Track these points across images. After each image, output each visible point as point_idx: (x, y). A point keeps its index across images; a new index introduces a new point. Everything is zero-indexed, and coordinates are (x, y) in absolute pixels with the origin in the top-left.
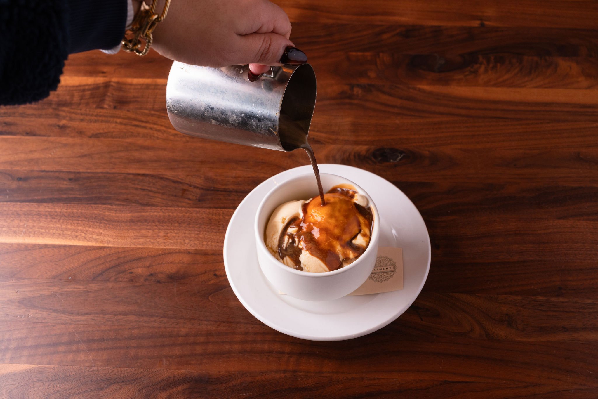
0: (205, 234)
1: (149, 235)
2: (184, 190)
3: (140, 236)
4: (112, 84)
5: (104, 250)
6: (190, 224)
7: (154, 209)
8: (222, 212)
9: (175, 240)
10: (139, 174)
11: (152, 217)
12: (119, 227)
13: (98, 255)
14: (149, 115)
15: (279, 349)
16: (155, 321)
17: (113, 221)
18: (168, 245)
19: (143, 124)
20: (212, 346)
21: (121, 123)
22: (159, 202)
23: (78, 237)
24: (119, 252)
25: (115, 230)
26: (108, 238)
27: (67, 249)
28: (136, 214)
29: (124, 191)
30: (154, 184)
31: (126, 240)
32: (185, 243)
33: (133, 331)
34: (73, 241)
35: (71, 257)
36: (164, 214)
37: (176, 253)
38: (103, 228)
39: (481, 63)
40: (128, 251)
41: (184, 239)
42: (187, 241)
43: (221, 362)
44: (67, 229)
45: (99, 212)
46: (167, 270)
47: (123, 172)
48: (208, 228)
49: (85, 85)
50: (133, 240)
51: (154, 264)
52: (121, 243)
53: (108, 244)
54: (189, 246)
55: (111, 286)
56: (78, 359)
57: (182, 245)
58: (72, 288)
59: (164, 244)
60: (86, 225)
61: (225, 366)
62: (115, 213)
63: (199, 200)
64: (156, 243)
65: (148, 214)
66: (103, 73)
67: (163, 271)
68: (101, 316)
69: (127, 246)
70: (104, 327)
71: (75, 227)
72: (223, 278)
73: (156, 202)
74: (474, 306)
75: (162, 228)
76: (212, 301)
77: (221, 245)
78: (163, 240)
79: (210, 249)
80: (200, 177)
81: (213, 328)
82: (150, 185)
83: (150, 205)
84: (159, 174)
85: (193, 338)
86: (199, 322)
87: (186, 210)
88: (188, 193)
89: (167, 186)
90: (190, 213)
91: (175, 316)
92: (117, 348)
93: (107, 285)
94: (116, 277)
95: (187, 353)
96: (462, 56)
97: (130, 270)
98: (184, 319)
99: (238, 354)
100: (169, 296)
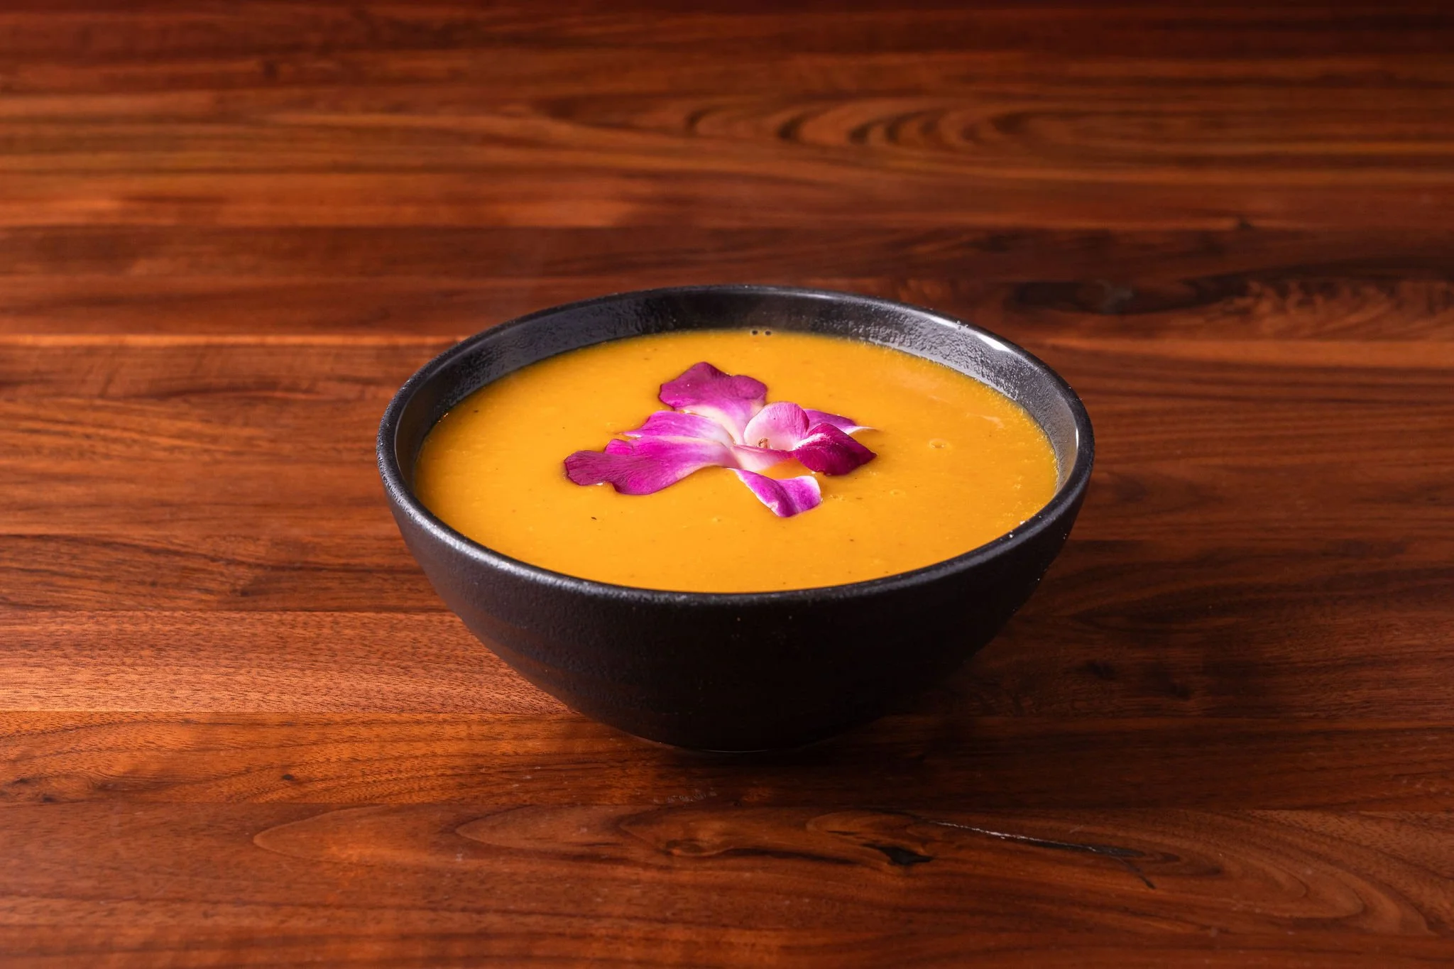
0: (259, 673)
1: (32, 680)
2: (190, 571)
6: (200, 650)
7: (64, 617)
8: (330, 619)
9: (136, 690)
11: (51, 634)
14: (83, 408)
16: (14, 907)
18: (106, 702)
19: (60, 428)
22: (86, 599)
30: (74, 558)
32: (176, 698)
36: (102, 628)
37: (135, 722)
41: (173, 686)
42: (182, 692)
46: (89, 768)
48: (272, 659)
51: (38, 753)
54: (189, 703)
57: (163, 701)
59: (89, 702)
63: (245, 593)
64: (56, 699)
65: (36, 628)
67: (75, 771)
72: (321, 786)
73: (77, 599)
74: (1358, 844)
75: (89, 660)
76: (266, 847)
77: (320, 700)
78: (87, 691)
79: (273, 710)
80: (256, 539)
81: (265, 923)
82: (60, 561)
83: (51, 606)
84: (97, 535)
85: (170, 954)
86: (205, 907)
87: (188, 616)
88: (201, 575)
89: (124, 562)
90: (206, 622)
91: (104, 891)
96: (1191, 283)
98: (141, 899)
100: (87, 836)
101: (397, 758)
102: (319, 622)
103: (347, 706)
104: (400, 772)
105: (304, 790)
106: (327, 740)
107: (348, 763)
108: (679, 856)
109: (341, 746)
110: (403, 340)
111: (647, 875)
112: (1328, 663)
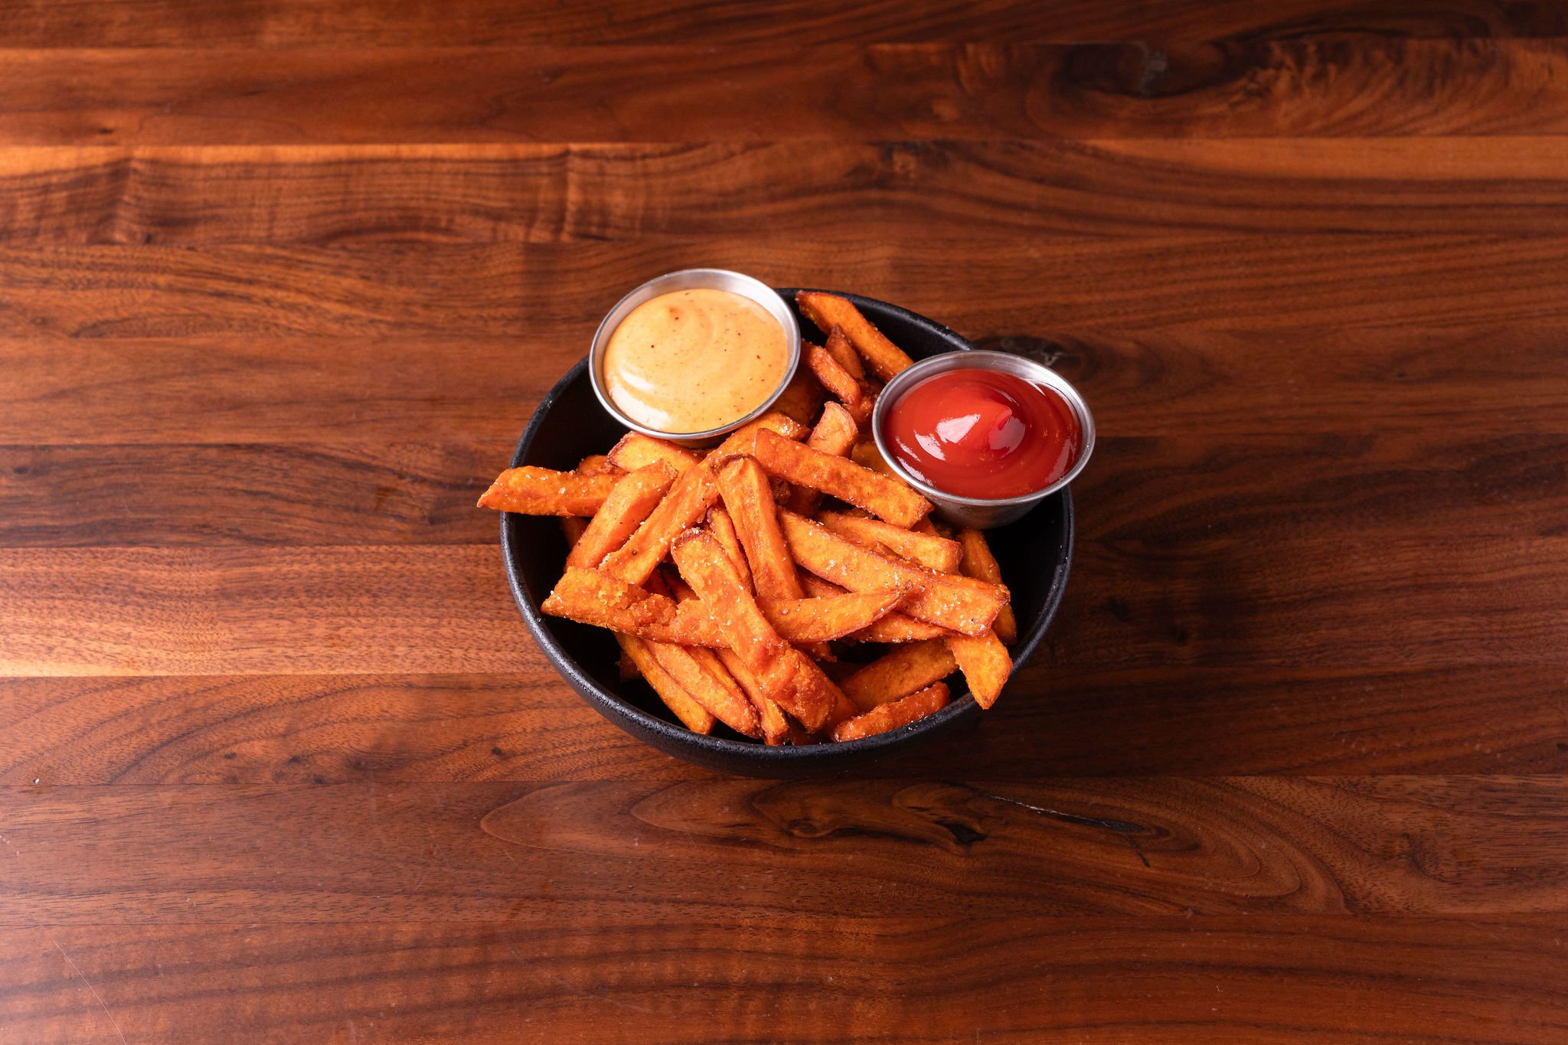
0: (458, 625)
1: (281, 636)
2: (384, 491)
3: (251, 641)
4: (135, 165)
5: (139, 690)
6: (409, 596)
7: (291, 554)
9: (364, 648)
10: (235, 446)
11: (285, 577)
12: (183, 614)
13: (123, 706)
14: (257, 259)
15: (710, 975)
16: (315, 903)
17: (164, 597)
18: (343, 662)
19: (241, 289)
20: (499, 974)
21: (170, 289)
22: (306, 532)
23: (56, 650)
24: (187, 694)
25: (171, 624)
26: (150, 650)
27: (24, 690)
28: (237, 571)
29: (191, 501)
30: (286, 476)
31: (206, 653)
32: (396, 656)
33: (247, 940)
34: (40, 663)
35: (36, 715)
36: (324, 567)
37: (369, 687)
38: (132, 619)
39: (1280, 66)
40: (217, 688)
41: (392, 642)
42: (401, 650)
43: (530, 1022)
44: (17, 628)
45: (116, 568)
46: (343, 743)
47: (186, 441)
48: (466, 607)
49: (47, 173)
50: (230, 652)
51: (301, 726)
52: (192, 664)
53: (152, 670)
54: (407, 664)
55: (169, 801)
56: (78, 1036)
57: (388, 661)
58: (44, 813)
59: (329, 663)
60: (77, 612)
61: (542, 1034)
62: (170, 571)
63: (432, 521)
64: (303, 660)
65: (272, 569)
66: (105, 131)
67: (332, 747)
68: (144, 895)
69: (212, 674)
70: (154, 929)
71: (43, 618)
72: (521, 761)
73: (298, 531)
74: (1302, 814)
75: (321, 610)
76: (489, 832)
77: (509, 657)
78: (326, 649)
79: (476, 671)
80: (431, 448)
81: (500, 918)
82: (275, 479)
83: (278, 541)
84: (302, 444)
85: (437, 951)
86: (456, 900)
87: (391, 552)
88: (395, 498)
89: (328, 480)
90: (407, 560)
91: (378, 884)
92: (198, 995)
93: (155, 799)
94: (183, 773)
95: (421, 999)
96: (1219, 44)
97: (228, 746)
98: (408, 894)
99: (582, 996)
100: (355, 823)
101: (577, 727)
102: (497, 558)
103: (531, 665)
104: (581, 743)
105: (511, 766)
106: (522, 707)
107: (541, 733)
108: (800, 838)
109: (534, 713)
111: (777, 859)
112: (1297, 597)
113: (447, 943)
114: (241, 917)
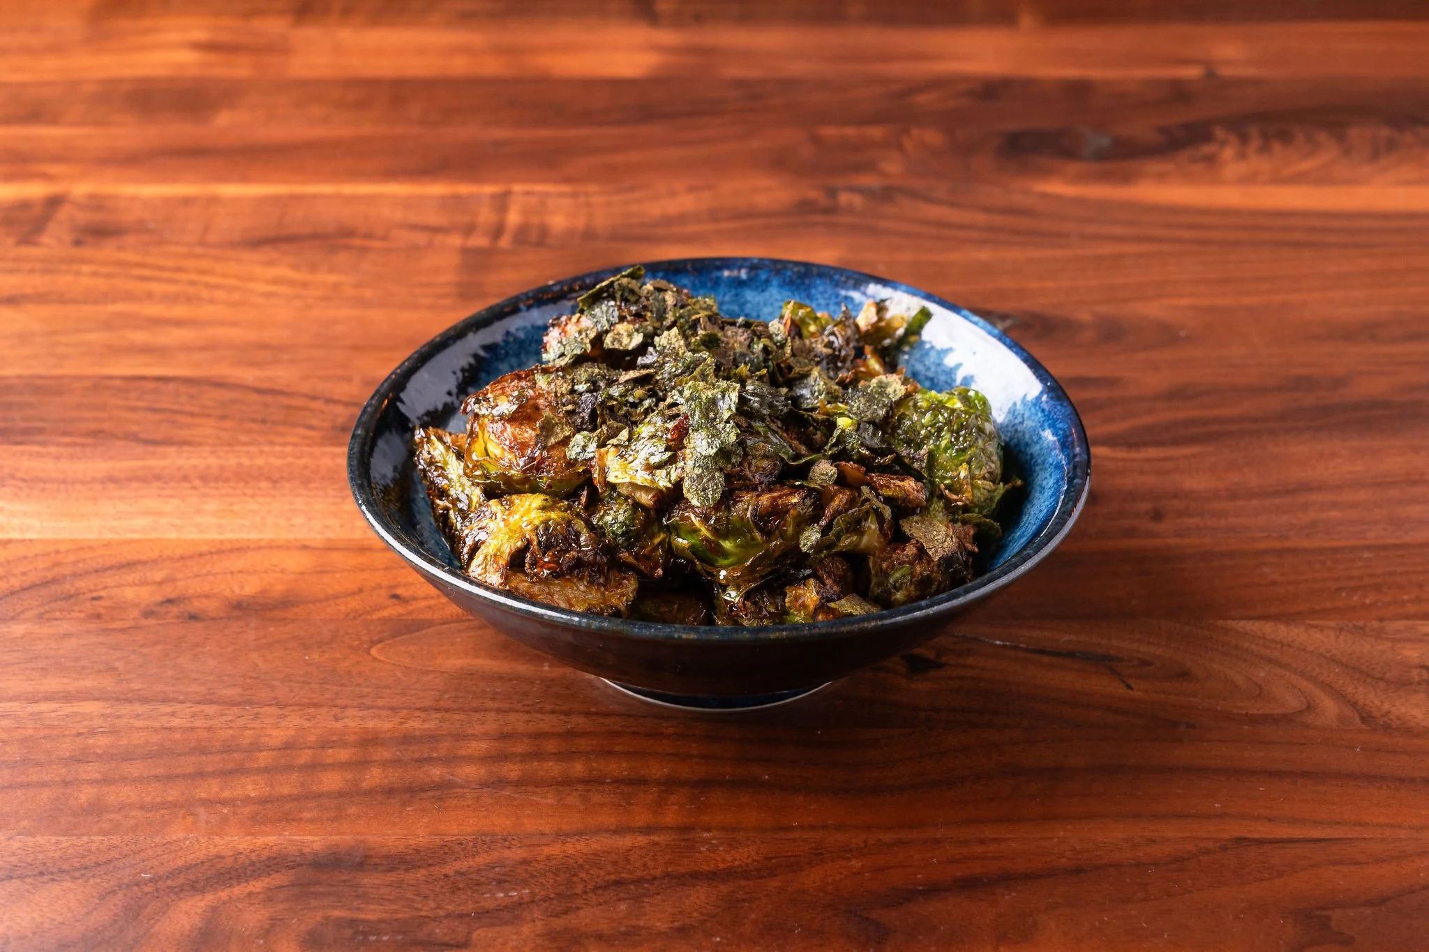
1: (168, 510)
2: (294, 409)
3: (135, 513)
4: (73, 197)
6: (310, 482)
9: (258, 519)
10: (143, 378)
11: (179, 468)
12: (63, 494)
14: (185, 256)
15: (626, 773)
16: (174, 712)
17: (45, 481)
18: (233, 529)
20: (379, 771)
22: (207, 437)
24: (57, 552)
25: (49, 501)
26: (23, 519)
28: (128, 464)
29: (89, 414)
30: (192, 398)
31: (84, 522)
32: (292, 526)
36: (223, 461)
37: (260, 547)
38: (9, 497)
40: (91, 548)
41: (290, 515)
42: (299, 520)
43: (411, 810)
46: (225, 589)
47: (90, 373)
50: (110, 521)
51: (179, 576)
52: (67, 530)
53: (23, 533)
54: (304, 531)
55: (22, 631)
57: (283, 529)
59: (218, 530)
61: (426, 820)
62: (56, 463)
64: (190, 527)
65: (166, 462)
66: (45, 176)
67: (212, 592)
69: (89, 537)
72: (423, 604)
73: (199, 436)
74: (1304, 650)
75: (214, 491)
76: (382, 658)
78: (216, 520)
80: (349, 380)
81: (386, 725)
82: (180, 400)
83: (176, 442)
84: (211, 376)
85: (310, 752)
86: (336, 710)
87: (297, 451)
88: (305, 413)
89: (234, 401)
90: (313, 456)
91: (249, 697)
92: (28, 785)
93: (6, 630)
94: (42, 610)
95: (286, 790)
96: (1163, 130)
97: (95, 591)
98: (280, 705)
99: (474, 789)
100: (229, 650)
105: (410, 608)
110: (464, 189)
113: (324, 745)
114: (86, 723)
